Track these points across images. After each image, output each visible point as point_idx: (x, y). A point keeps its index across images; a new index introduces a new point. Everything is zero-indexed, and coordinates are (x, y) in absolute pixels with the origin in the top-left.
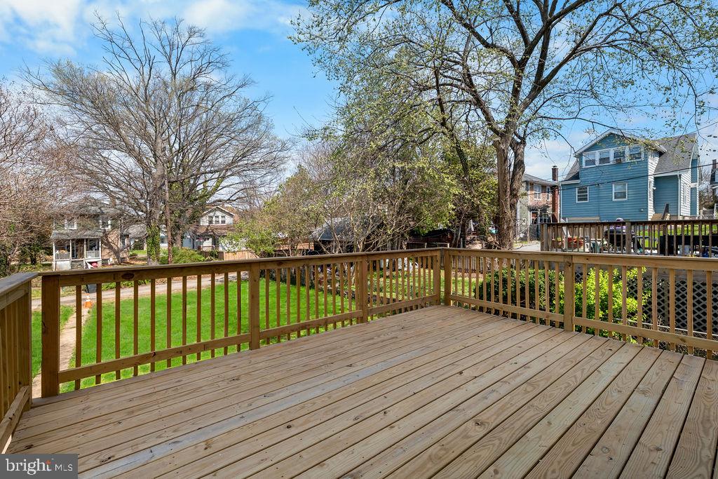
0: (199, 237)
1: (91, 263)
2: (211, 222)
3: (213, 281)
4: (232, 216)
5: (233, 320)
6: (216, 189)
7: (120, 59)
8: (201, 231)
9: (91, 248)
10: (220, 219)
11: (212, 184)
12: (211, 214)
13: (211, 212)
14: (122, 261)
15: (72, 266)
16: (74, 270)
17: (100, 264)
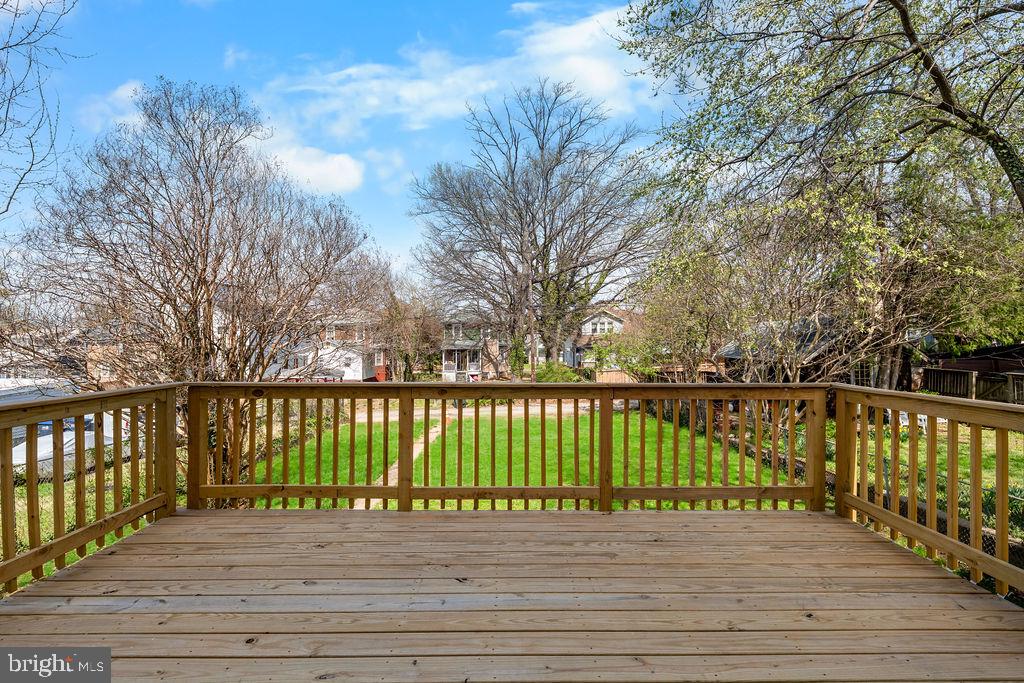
0: (578, 350)
1: (472, 376)
2: (594, 330)
3: (576, 407)
4: (621, 321)
5: (569, 464)
6: (600, 285)
7: (488, 147)
8: (583, 342)
9: (472, 360)
10: (607, 326)
11: (594, 280)
12: (596, 320)
13: (595, 317)
14: (500, 375)
15: (457, 377)
16: (459, 383)
17: (480, 378)
